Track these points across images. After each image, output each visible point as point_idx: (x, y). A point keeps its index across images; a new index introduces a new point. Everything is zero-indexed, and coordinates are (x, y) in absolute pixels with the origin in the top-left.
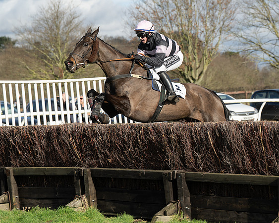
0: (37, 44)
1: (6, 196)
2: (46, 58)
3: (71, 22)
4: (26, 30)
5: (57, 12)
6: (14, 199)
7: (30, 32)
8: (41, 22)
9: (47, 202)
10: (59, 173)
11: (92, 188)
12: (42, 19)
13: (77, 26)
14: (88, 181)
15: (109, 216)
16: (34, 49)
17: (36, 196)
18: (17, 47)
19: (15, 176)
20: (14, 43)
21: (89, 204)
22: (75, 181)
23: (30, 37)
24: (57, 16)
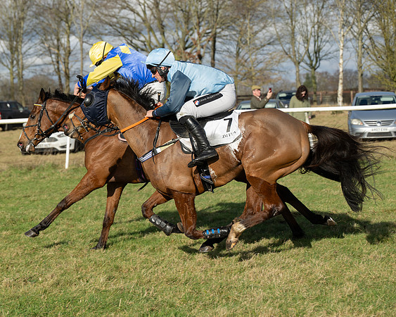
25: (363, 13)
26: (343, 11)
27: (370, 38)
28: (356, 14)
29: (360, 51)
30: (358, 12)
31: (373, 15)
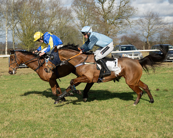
25: (14, 21)
26: (7, 19)
27: (17, 30)
28: (12, 21)
29: (13, 35)
30: (13, 20)
31: (18, 21)
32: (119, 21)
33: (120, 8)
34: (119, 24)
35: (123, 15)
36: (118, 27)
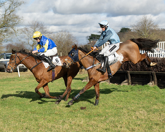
0: (139, 30)
1: (127, 80)
2: (141, 35)
3: (150, 23)
4: (135, 26)
5: (145, 20)
6: (129, 82)
7: (136, 27)
8: (140, 23)
9: (141, 83)
10: (145, 73)
11: (156, 79)
12: (140, 22)
13: (152, 25)
14: (154, 76)
15: (161, 88)
16: (137, 32)
17: (137, 81)
18: (132, 32)
19: (130, 74)
20: (131, 30)
21: (155, 84)
22: (150, 76)
23: (136, 28)
24: (145, 21)
32: (4, 30)
33: (5, 17)
34: (4, 33)
35: (9, 24)
36: (4, 35)
